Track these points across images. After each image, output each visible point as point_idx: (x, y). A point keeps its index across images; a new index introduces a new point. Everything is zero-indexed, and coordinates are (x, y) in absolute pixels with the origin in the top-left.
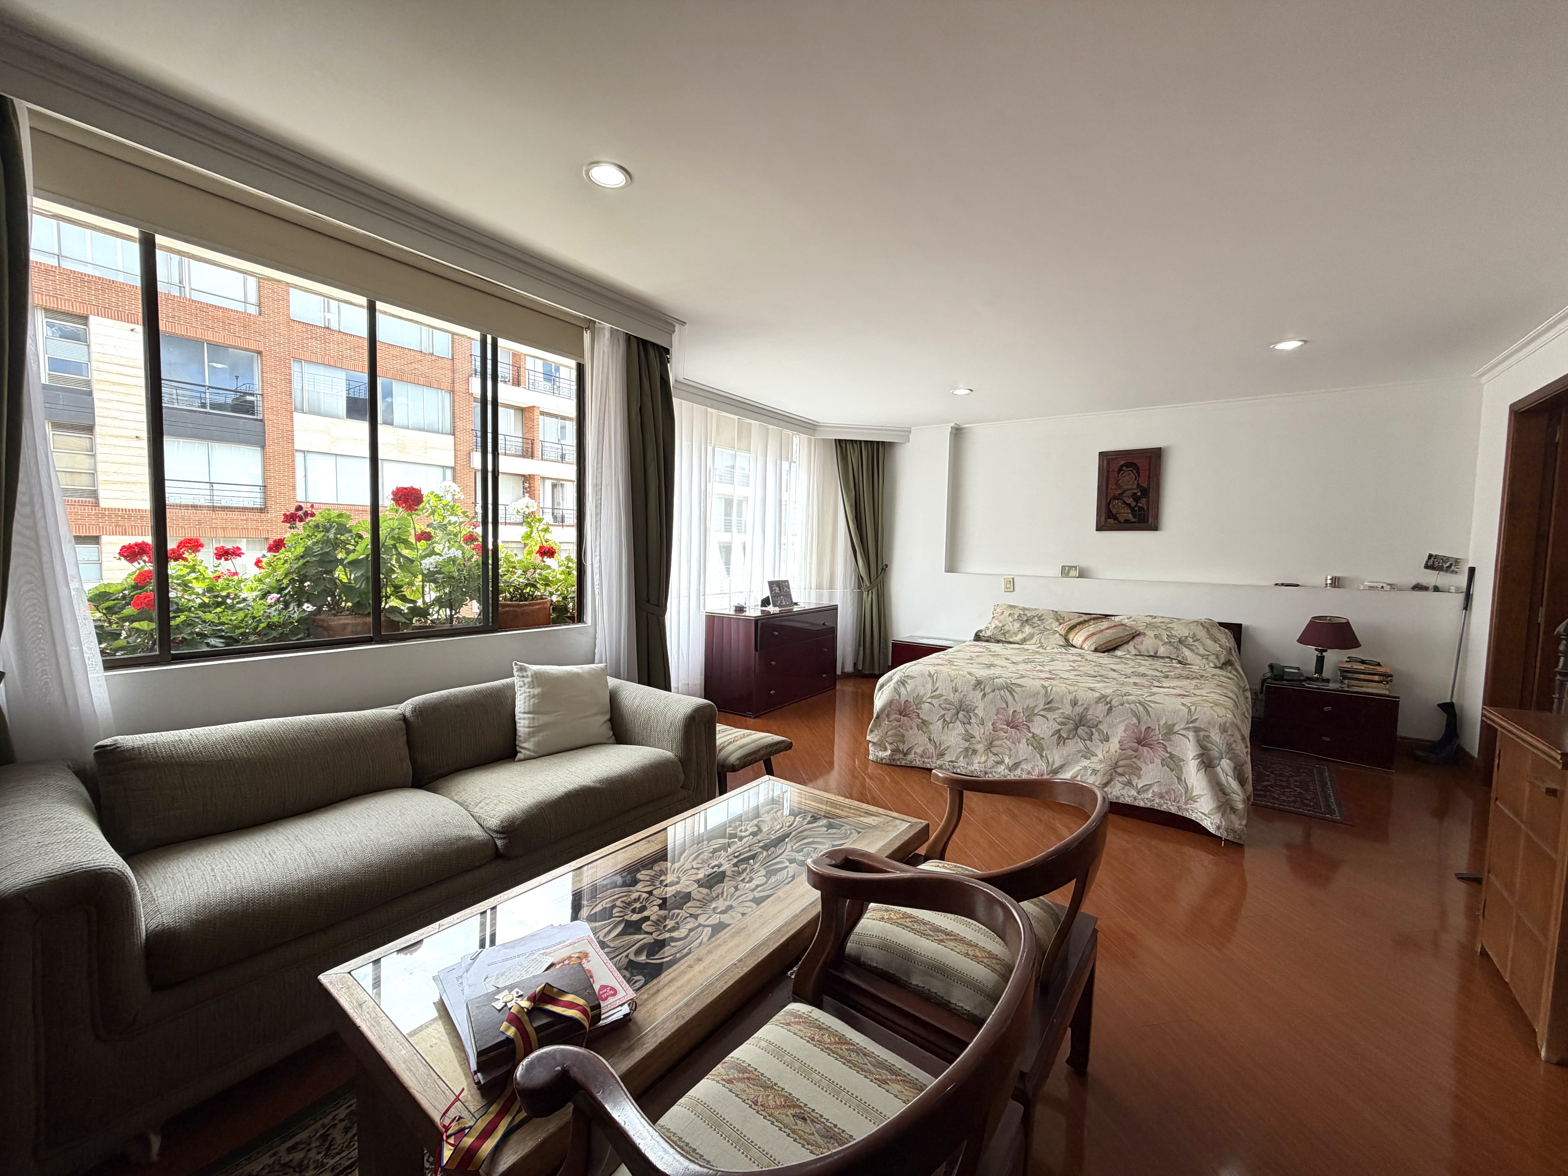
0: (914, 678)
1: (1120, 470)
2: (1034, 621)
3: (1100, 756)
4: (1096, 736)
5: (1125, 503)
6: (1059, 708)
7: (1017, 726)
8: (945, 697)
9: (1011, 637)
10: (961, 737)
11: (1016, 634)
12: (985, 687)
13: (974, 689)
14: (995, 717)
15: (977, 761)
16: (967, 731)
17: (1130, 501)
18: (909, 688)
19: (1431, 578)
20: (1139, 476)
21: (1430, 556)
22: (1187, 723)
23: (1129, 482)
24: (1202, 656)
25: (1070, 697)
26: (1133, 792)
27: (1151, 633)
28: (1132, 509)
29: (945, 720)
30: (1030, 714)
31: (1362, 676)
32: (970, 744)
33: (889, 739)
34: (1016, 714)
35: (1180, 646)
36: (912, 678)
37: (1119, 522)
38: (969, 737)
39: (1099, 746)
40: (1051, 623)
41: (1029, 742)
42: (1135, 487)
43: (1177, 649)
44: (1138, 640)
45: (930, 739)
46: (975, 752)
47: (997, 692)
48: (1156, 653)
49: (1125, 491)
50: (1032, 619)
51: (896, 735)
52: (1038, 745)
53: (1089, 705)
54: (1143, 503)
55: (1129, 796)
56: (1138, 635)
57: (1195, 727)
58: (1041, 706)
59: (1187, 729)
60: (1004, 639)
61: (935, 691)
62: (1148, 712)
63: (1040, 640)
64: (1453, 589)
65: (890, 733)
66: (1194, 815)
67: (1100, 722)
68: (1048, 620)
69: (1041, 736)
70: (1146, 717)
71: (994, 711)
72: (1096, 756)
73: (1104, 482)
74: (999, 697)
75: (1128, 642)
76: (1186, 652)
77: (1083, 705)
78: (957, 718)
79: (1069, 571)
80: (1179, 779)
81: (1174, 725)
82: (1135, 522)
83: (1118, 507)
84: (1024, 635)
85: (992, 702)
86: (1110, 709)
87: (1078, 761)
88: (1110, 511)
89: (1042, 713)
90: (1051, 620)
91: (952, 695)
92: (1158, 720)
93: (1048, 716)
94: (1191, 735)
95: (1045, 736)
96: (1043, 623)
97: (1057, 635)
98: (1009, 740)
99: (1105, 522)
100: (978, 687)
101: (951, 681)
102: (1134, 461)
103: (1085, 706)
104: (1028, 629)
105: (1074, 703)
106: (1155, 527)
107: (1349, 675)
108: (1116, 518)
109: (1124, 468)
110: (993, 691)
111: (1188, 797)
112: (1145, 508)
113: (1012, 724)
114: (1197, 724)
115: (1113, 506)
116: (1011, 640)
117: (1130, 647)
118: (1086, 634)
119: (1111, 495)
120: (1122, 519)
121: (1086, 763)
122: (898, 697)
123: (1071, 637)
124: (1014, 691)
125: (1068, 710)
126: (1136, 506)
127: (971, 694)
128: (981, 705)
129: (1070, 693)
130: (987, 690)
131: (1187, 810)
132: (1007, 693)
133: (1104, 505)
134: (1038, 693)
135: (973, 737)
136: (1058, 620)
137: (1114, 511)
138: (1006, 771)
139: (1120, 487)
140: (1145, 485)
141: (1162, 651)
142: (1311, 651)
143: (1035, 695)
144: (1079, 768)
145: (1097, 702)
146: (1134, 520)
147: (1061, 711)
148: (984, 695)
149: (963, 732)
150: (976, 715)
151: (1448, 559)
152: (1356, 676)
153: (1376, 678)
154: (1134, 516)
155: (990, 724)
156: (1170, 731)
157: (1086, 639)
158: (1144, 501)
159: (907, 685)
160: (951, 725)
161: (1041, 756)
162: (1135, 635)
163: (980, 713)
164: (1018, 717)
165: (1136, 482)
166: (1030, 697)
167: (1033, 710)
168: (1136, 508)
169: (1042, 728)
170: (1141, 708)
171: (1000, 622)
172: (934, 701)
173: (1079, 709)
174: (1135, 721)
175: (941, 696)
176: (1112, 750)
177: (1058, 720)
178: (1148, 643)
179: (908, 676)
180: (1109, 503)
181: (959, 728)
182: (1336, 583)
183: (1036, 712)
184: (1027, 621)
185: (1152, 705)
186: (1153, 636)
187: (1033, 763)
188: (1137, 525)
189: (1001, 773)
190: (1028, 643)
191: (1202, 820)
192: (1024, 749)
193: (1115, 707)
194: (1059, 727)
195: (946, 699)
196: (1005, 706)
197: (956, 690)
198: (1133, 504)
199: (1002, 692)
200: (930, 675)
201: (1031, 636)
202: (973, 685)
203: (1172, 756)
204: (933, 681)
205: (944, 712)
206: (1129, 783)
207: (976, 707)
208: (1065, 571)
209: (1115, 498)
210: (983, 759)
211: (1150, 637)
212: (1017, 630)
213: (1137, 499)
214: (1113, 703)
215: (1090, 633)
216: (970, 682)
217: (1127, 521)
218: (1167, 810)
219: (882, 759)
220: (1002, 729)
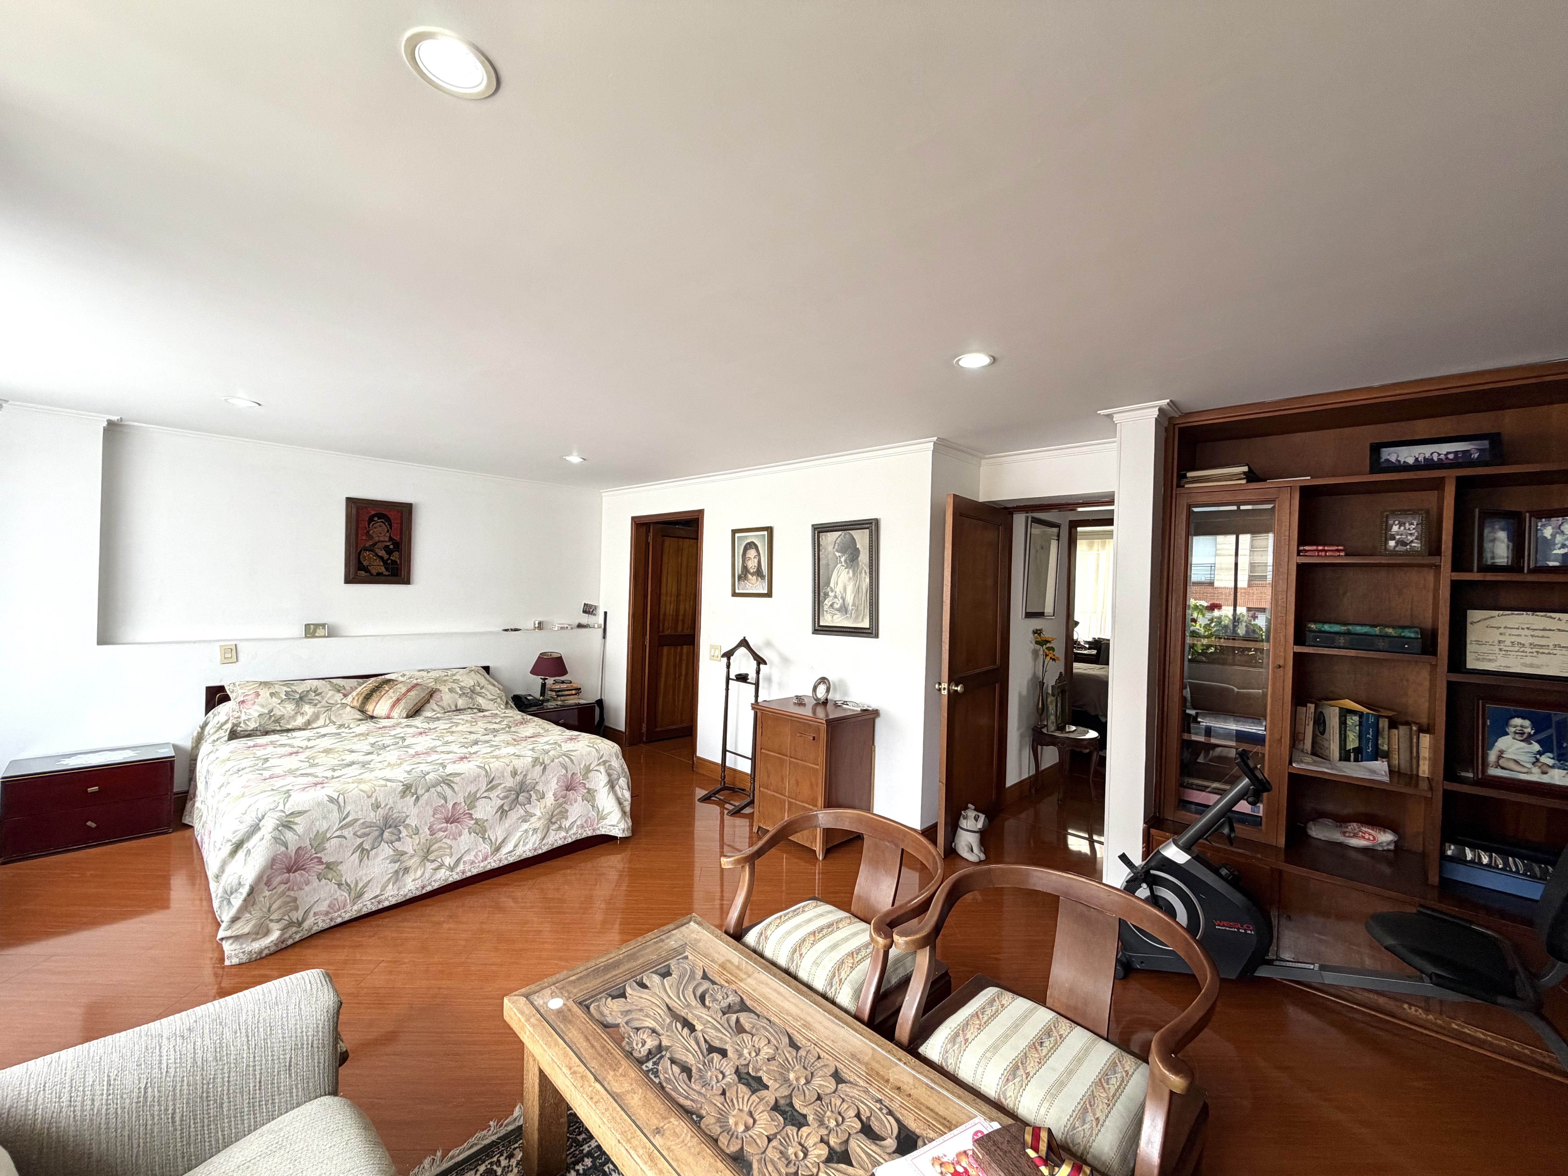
0: (305, 812)
1: (371, 519)
2: (310, 697)
3: (539, 814)
4: (534, 797)
5: (377, 555)
6: (501, 784)
7: (458, 819)
8: (362, 821)
9: (288, 723)
10: (388, 861)
11: (293, 718)
12: (416, 790)
13: (402, 797)
14: (432, 819)
15: (410, 880)
16: (395, 850)
17: (382, 553)
18: (299, 829)
19: (585, 619)
20: (391, 528)
21: (585, 604)
22: (598, 760)
23: (380, 532)
24: (492, 700)
25: (510, 769)
26: (563, 834)
27: (444, 689)
28: (385, 562)
29: (363, 850)
30: (472, 800)
31: (566, 693)
32: (401, 864)
33: (274, 917)
34: (456, 806)
35: (474, 696)
36: (300, 813)
37: (372, 575)
38: (399, 856)
39: (537, 805)
40: (333, 696)
41: (471, 830)
42: (387, 539)
43: (473, 699)
44: (436, 696)
45: (339, 885)
46: (406, 870)
47: (432, 790)
48: (456, 706)
49: (377, 543)
50: (306, 696)
51: (286, 903)
52: (480, 829)
53: (527, 771)
54: (395, 556)
55: (561, 839)
56: (435, 692)
57: (604, 761)
58: (484, 788)
59: (599, 765)
60: (278, 728)
61: (344, 819)
62: (572, 761)
63: (330, 719)
64: (596, 626)
65: (274, 907)
66: (604, 830)
67: (537, 783)
68: (327, 693)
69: (485, 819)
70: (572, 765)
71: (431, 812)
72: (535, 815)
73: (353, 531)
74: (436, 793)
75: (428, 701)
76: (480, 700)
77: (521, 773)
78: (382, 839)
79: (315, 631)
80: (593, 806)
81: (590, 765)
82: (388, 575)
83: (368, 558)
84: (307, 718)
85: (427, 804)
86: (545, 768)
87: (520, 826)
88: (360, 562)
89: (485, 794)
90: (331, 693)
91: (372, 814)
92: (579, 765)
93: (491, 796)
94: (602, 769)
95: (490, 818)
96: (323, 698)
97: (348, 708)
98: (449, 838)
99: (356, 573)
100: (408, 792)
101: (369, 797)
102: (387, 513)
103: (524, 773)
104: (308, 710)
105: (514, 773)
106: (407, 581)
107: (560, 693)
108: (367, 570)
109: (376, 519)
110: (428, 791)
111: (599, 817)
112: (398, 561)
113: (452, 819)
114: (604, 759)
115: (364, 557)
116: (290, 727)
117: (432, 704)
118: (390, 702)
119: (361, 546)
120: (374, 572)
121: (525, 826)
122: (283, 849)
123: (370, 708)
124: (452, 782)
125: (510, 782)
126: (389, 559)
127: (400, 804)
128: (414, 811)
129: (508, 766)
130: (420, 792)
131: (598, 829)
132: (445, 787)
133: (353, 556)
134: (479, 776)
135: (404, 853)
136: (339, 691)
137: (365, 563)
138: (448, 873)
139: (371, 537)
140: (397, 538)
141: (461, 703)
142: (538, 680)
143: (476, 778)
144: (520, 834)
145: (533, 766)
146: (387, 573)
147: (503, 786)
148: (418, 799)
149: (392, 853)
150: (407, 826)
151: (592, 605)
152: (564, 693)
153: (574, 692)
154: (387, 569)
155: (427, 829)
156: (588, 770)
157: (393, 706)
158: (396, 554)
159: (295, 827)
160: (374, 852)
161: (484, 839)
162: (432, 693)
163: (413, 822)
164: (458, 809)
165: (388, 534)
166: (471, 782)
167: (475, 796)
168: (389, 561)
169: (485, 810)
170: (567, 759)
171: (262, 706)
172: (345, 832)
173: (518, 778)
174: (564, 771)
175: (356, 820)
176: (549, 804)
177: (501, 796)
178: (446, 698)
179: (292, 813)
180: (360, 554)
181: (385, 850)
182: (540, 626)
183: (478, 796)
184: (301, 698)
185: (572, 753)
186: (447, 690)
187: (476, 850)
188: (390, 578)
189: (444, 877)
190: (314, 725)
191: (611, 831)
192: (466, 840)
193: (548, 765)
194: (502, 802)
195: (363, 823)
196: (443, 802)
197: (377, 806)
198: (386, 556)
199: (439, 789)
200: (331, 800)
201: (316, 717)
202: (400, 793)
203: (589, 790)
204: (340, 806)
205: (361, 840)
206: (560, 828)
207: (407, 816)
208: (311, 631)
209: (366, 549)
210: (419, 873)
211: (445, 693)
212: (293, 713)
213: (389, 552)
214: (546, 762)
215: (394, 699)
216: (395, 790)
217: (379, 574)
218: (587, 836)
219: (261, 952)
220: (440, 830)
